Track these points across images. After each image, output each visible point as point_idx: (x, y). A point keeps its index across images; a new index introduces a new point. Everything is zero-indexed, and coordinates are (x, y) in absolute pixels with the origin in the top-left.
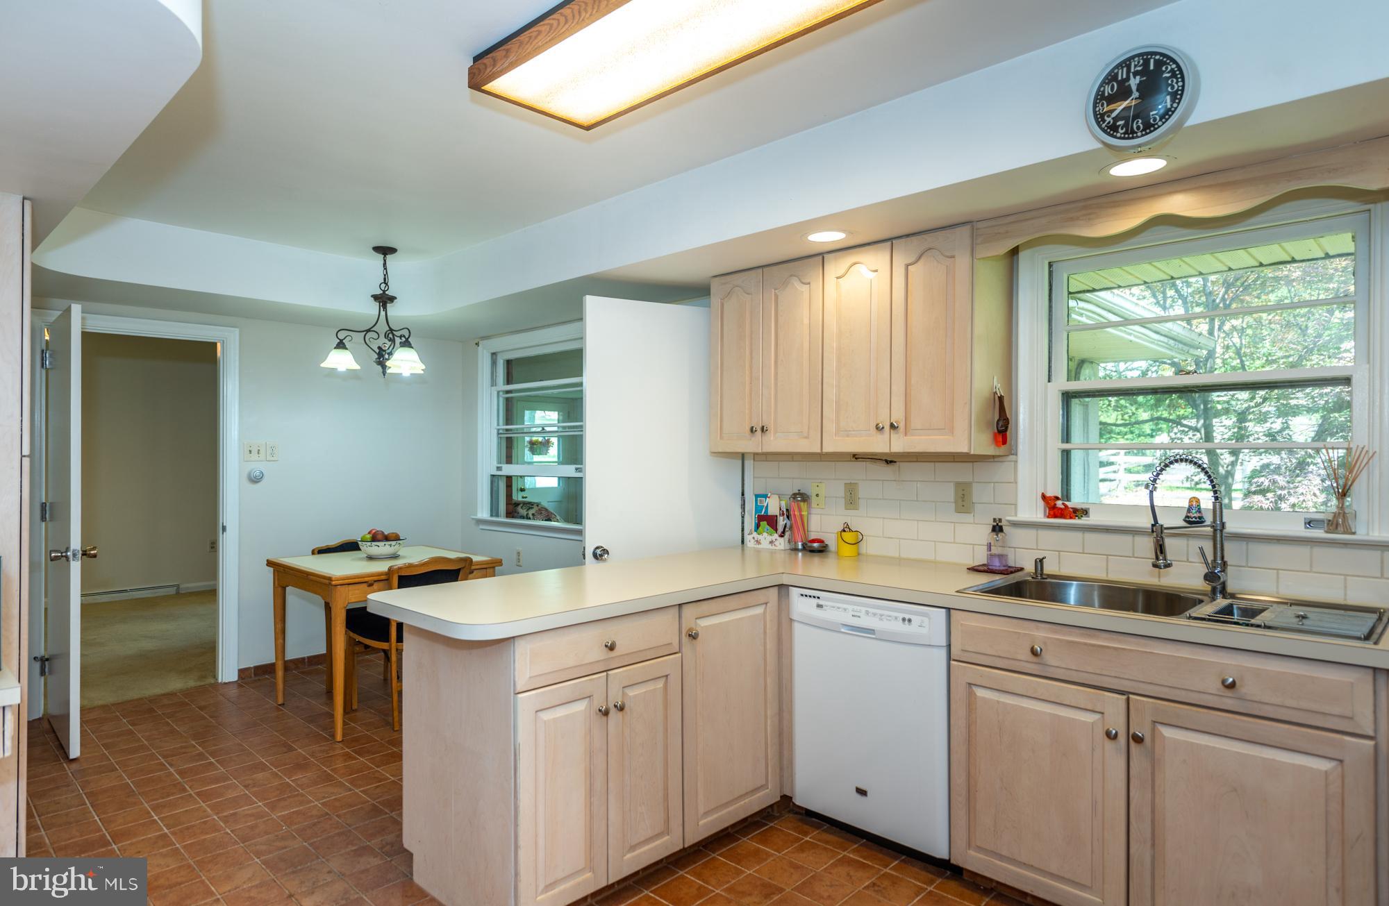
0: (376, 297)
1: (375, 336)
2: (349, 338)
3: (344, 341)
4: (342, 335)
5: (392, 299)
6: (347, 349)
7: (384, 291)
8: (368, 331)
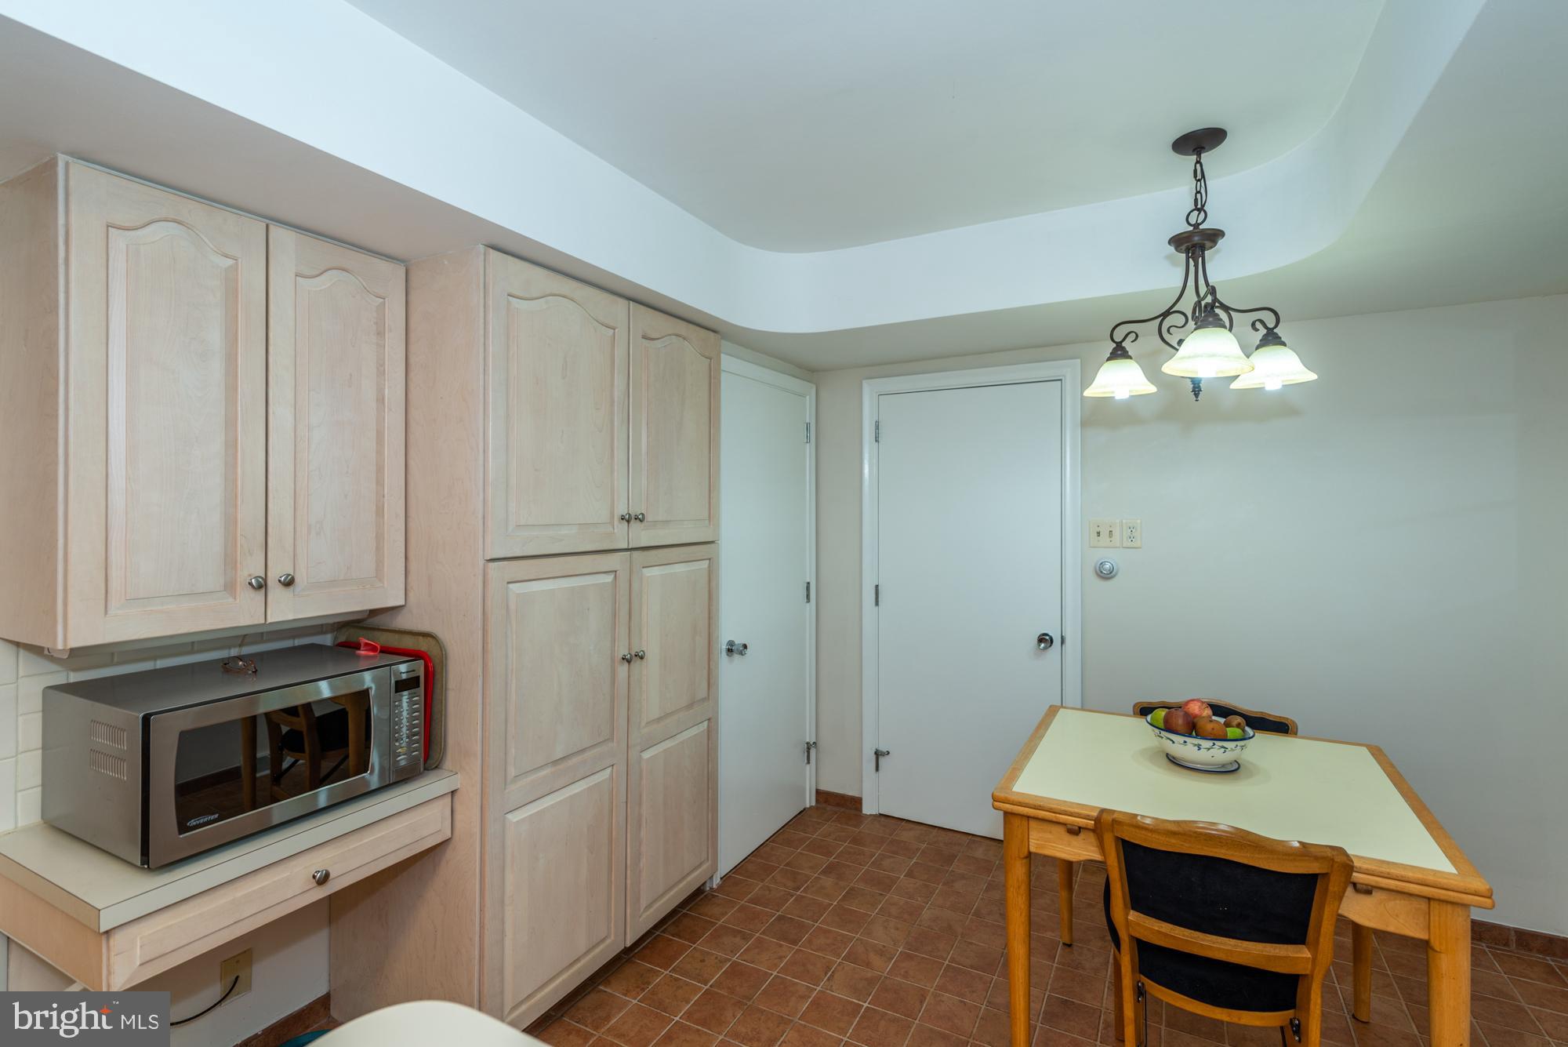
0: (1177, 241)
1: (1180, 320)
2: (1132, 336)
3: (1124, 344)
4: (1119, 335)
5: (1215, 235)
6: (1130, 357)
7: (1196, 226)
8: (1166, 314)
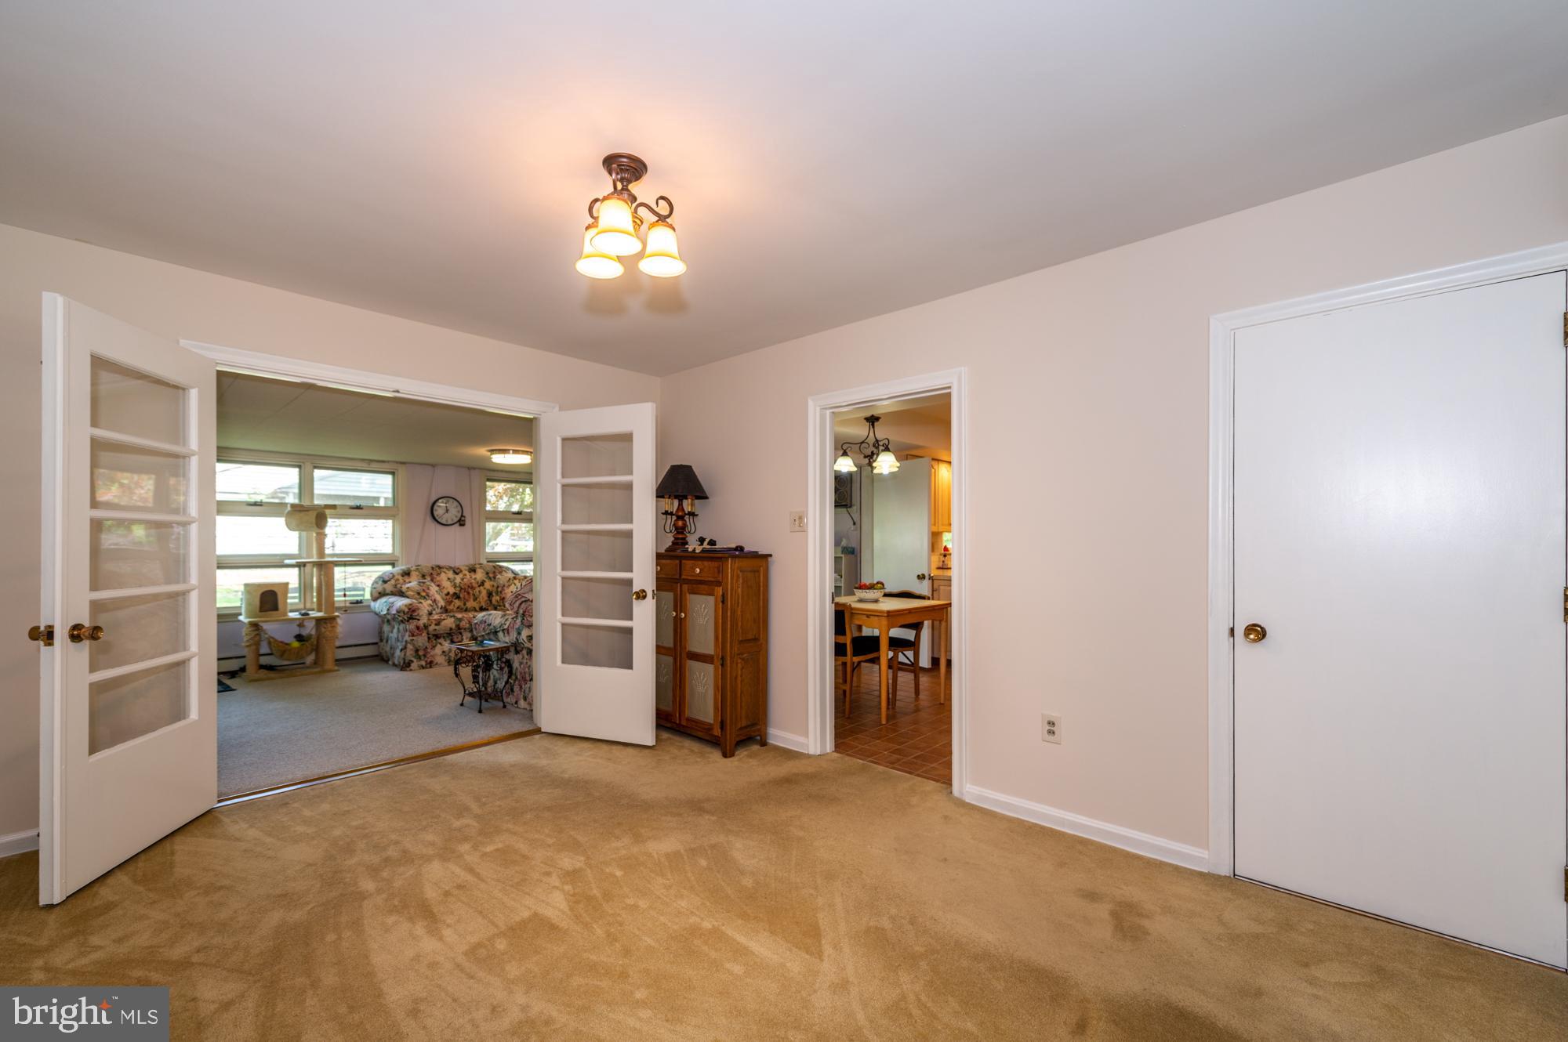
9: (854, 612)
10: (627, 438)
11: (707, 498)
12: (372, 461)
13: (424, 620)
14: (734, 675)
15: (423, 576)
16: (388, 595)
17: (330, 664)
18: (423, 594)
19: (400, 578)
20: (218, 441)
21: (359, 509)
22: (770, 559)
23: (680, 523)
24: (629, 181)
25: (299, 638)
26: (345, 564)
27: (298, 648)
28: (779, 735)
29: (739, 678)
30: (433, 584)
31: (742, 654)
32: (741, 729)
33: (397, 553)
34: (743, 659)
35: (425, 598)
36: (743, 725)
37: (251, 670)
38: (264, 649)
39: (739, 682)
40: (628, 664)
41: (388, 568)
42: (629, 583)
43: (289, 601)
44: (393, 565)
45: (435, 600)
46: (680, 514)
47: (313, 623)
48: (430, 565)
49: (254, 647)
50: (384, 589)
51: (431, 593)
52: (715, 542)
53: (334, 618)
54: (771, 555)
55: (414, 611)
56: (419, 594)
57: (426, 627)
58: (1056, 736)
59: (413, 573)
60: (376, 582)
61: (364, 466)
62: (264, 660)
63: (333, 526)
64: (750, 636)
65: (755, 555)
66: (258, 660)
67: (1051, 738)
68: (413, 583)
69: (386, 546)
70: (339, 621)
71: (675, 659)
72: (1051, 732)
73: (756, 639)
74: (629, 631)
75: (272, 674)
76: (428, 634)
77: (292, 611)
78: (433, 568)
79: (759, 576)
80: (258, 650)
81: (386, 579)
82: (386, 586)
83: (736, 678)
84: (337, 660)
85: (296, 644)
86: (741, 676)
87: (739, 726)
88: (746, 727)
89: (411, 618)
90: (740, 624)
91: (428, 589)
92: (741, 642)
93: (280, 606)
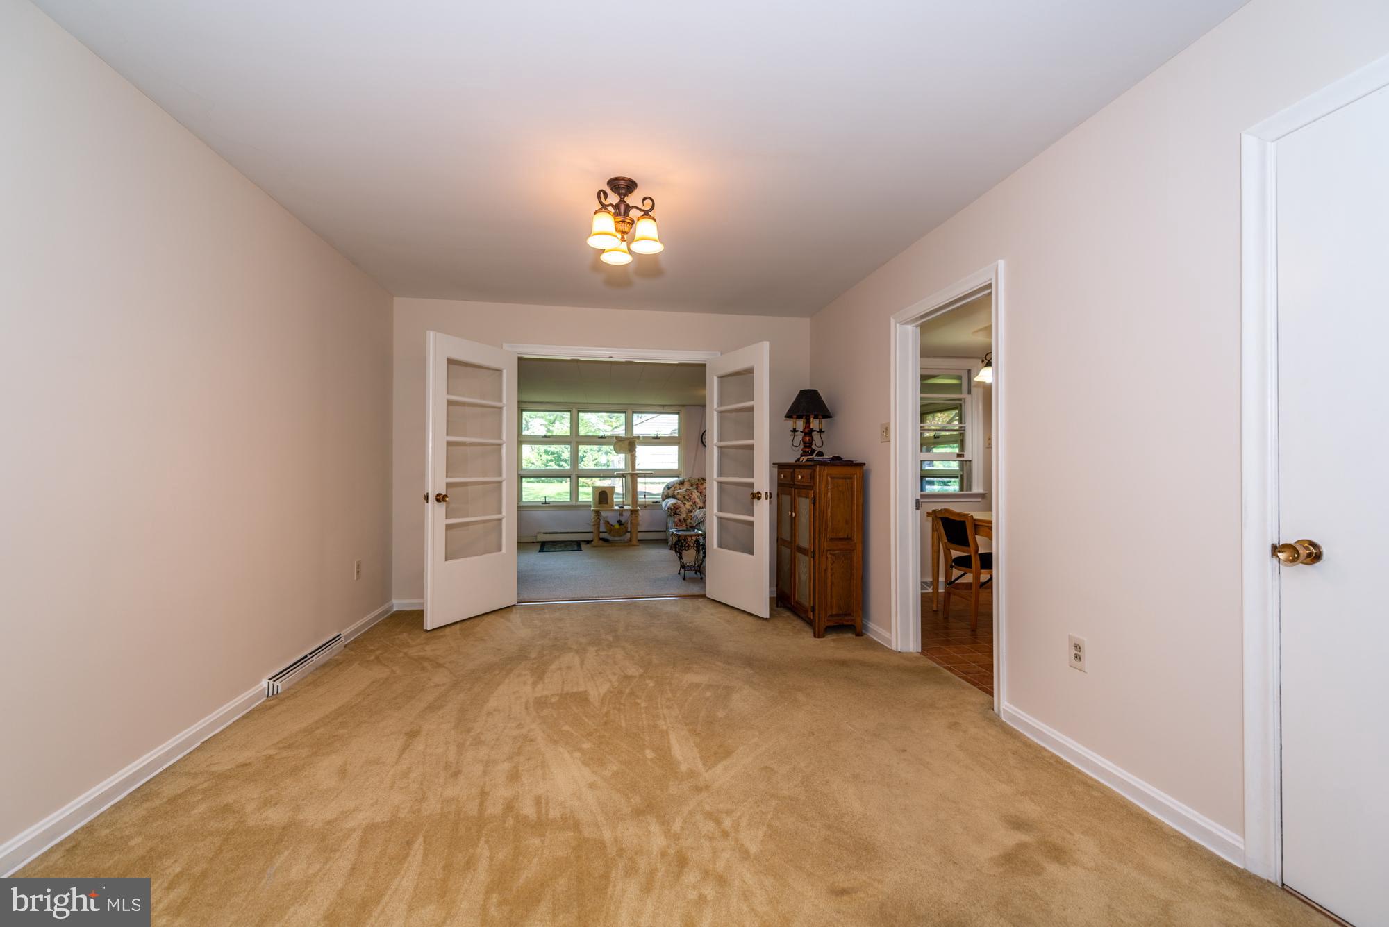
9: (977, 523)
10: (750, 371)
11: (831, 417)
12: (664, 406)
13: (684, 516)
14: (824, 567)
15: (692, 485)
16: (670, 497)
17: (634, 542)
18: (687, 497)
19: (677, 486)
20: (518, 397)
21: (657, 440)
22: (865, 468)
23: (807, 439)
24: (625, 195)
25: (620, 522)
26: (645, 476)
27: (618, 529)
28: (876, 630)
29: (829, 570)
30: (696, 491)
31: (834, 550)
32: (831, 615)
33: (680, 469)
34: (833, 555)
35: (688, 500)
36: (834, 613)
37: (596, 540)
38: (602, 529)
39: (829, 575)
40: (750, 551)
41: (677, 479)
42: (751, 485)
43: (615, 500)
44: (678, 477)
45: (695, 502)
46: (806, 431)
47: (629, 513)
48: (697, 477)
49: (597, 526)
50: (668, 493)
51: (693, 497)
52: (822, 453)
53: (637, 511)
54: (864, 464)
55: (677, 508)
56: (684, 497)
57: (685, 521)
58: (1081, 662)
59: (686, 483)
60: (664, 489)
61: (660, 409)
62: (602, 535)
63: (641, 450)
64: (841, 535)
65: (850, 464)
66: (599, 535)
67: (1076, 663)
68: (682, 490)
69: (674, 465)
70: (640, 513)
71: (791, 551)
72: (1077, 657)
73: (848, 539)
74: (751, 524)
75: (605, 544)
76: (687, 525)
77: (616, 505)
78: (699, 480)
79: (852, 484)
80: (599, 528)
81: (670, 486)
82: (669, 491)
83: (826, 570)
84: (639, 540)
85: (617, 526)
86: (832, 569)
87: (829, 613)
88: (837, 615)
89: (675, 513)
90: (829, 524)
91: (692, 494)
92: (832, 539)
93: (609, 501)
